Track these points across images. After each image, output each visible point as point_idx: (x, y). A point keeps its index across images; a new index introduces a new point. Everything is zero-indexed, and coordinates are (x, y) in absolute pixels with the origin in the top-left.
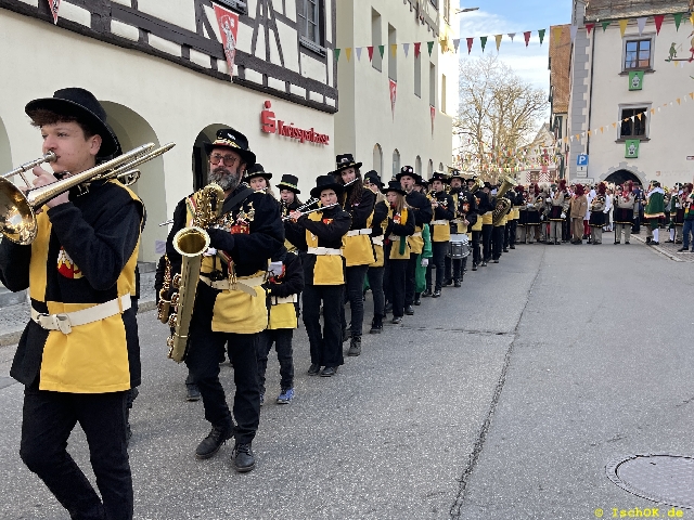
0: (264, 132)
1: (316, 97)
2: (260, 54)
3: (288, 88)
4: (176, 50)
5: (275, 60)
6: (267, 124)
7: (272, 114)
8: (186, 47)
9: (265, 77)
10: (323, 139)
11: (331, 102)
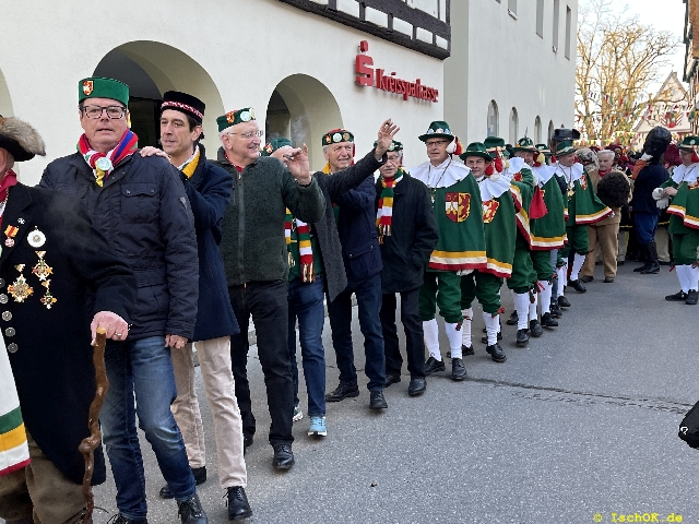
0: (359, 84)
1: (424, 35)
3: (390, 23)
6: (363, 75)
7: (370, 61)
9: (363, 6)
10: (431, 95)
11: (442, 42)
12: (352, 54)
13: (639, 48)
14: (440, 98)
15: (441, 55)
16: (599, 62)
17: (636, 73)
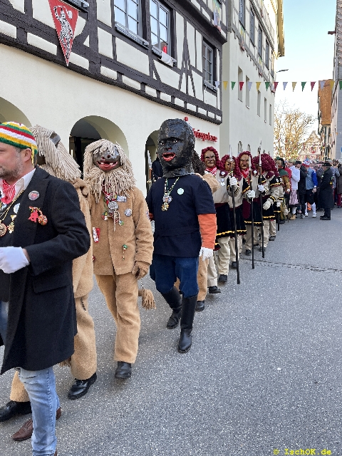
1: (211, 115)
2: (183, 90)
3: (197, 110)
4: (138, 86)
5: (191, 93)
8: (144, 84)
9: (186, 103)
10: (214, 139)
11: (219, 118)
13: (300, 121)
14: (218, 140)
15: (218, 123)
16: (284, 126)
17: (299, 131)
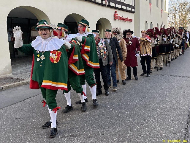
0: (115, 19)
1: (129, 9)
3: (121, 7)
6: (116, 17)
7: (117, 14)
9: (116, 4)
10: (131, 20)
11: (133, 10)
12: (113, 14)
14: (133, 21)
